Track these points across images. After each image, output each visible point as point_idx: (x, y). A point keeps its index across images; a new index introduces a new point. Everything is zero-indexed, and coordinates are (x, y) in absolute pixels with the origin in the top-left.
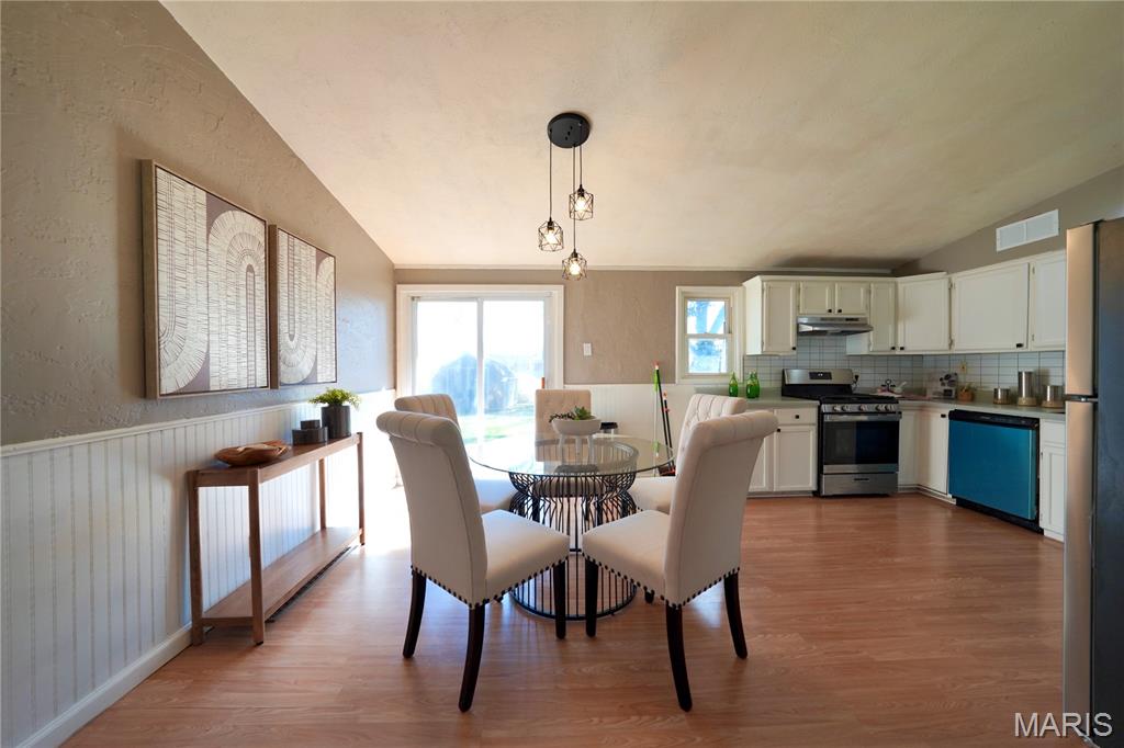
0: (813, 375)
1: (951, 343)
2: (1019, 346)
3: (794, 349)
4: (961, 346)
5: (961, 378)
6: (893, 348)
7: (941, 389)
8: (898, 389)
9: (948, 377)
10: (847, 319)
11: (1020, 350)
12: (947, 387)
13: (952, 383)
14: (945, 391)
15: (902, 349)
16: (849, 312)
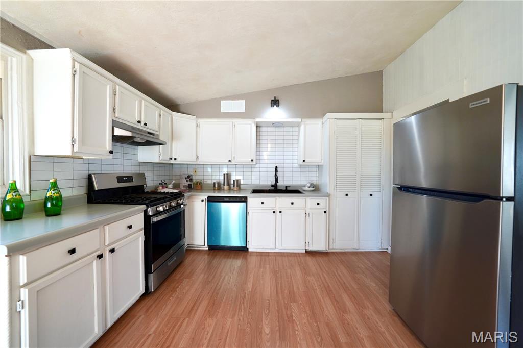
0: (120, 179)
1: (197, 158)
2: (230, 161)
3: (111, 152)
4: (202, 160)
5: (194, 177)
6: (171, 159)
7: (187, 184)
8: (171, 186)
9: (189, 177)
10: (149, 133)
11: (230, 163)
12: (189, 183)
13: (191, 180)
14: (189, 184)
15: (175, 159)
16: (152, 127)
